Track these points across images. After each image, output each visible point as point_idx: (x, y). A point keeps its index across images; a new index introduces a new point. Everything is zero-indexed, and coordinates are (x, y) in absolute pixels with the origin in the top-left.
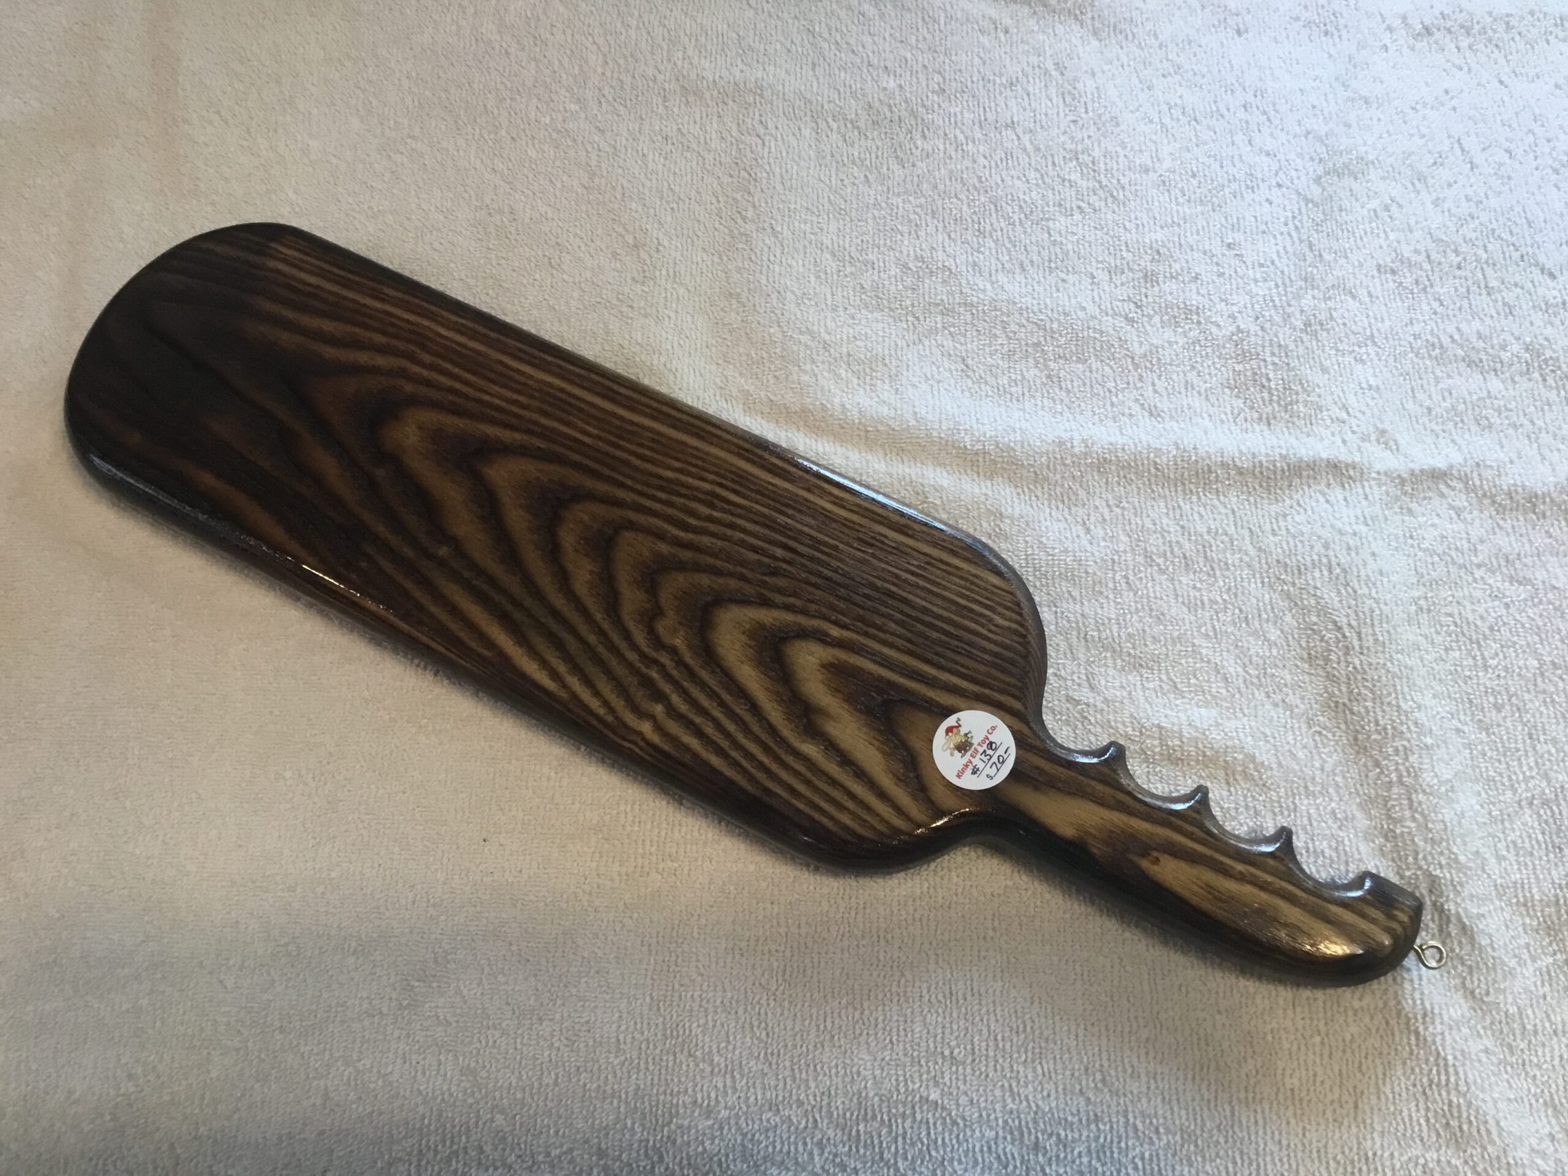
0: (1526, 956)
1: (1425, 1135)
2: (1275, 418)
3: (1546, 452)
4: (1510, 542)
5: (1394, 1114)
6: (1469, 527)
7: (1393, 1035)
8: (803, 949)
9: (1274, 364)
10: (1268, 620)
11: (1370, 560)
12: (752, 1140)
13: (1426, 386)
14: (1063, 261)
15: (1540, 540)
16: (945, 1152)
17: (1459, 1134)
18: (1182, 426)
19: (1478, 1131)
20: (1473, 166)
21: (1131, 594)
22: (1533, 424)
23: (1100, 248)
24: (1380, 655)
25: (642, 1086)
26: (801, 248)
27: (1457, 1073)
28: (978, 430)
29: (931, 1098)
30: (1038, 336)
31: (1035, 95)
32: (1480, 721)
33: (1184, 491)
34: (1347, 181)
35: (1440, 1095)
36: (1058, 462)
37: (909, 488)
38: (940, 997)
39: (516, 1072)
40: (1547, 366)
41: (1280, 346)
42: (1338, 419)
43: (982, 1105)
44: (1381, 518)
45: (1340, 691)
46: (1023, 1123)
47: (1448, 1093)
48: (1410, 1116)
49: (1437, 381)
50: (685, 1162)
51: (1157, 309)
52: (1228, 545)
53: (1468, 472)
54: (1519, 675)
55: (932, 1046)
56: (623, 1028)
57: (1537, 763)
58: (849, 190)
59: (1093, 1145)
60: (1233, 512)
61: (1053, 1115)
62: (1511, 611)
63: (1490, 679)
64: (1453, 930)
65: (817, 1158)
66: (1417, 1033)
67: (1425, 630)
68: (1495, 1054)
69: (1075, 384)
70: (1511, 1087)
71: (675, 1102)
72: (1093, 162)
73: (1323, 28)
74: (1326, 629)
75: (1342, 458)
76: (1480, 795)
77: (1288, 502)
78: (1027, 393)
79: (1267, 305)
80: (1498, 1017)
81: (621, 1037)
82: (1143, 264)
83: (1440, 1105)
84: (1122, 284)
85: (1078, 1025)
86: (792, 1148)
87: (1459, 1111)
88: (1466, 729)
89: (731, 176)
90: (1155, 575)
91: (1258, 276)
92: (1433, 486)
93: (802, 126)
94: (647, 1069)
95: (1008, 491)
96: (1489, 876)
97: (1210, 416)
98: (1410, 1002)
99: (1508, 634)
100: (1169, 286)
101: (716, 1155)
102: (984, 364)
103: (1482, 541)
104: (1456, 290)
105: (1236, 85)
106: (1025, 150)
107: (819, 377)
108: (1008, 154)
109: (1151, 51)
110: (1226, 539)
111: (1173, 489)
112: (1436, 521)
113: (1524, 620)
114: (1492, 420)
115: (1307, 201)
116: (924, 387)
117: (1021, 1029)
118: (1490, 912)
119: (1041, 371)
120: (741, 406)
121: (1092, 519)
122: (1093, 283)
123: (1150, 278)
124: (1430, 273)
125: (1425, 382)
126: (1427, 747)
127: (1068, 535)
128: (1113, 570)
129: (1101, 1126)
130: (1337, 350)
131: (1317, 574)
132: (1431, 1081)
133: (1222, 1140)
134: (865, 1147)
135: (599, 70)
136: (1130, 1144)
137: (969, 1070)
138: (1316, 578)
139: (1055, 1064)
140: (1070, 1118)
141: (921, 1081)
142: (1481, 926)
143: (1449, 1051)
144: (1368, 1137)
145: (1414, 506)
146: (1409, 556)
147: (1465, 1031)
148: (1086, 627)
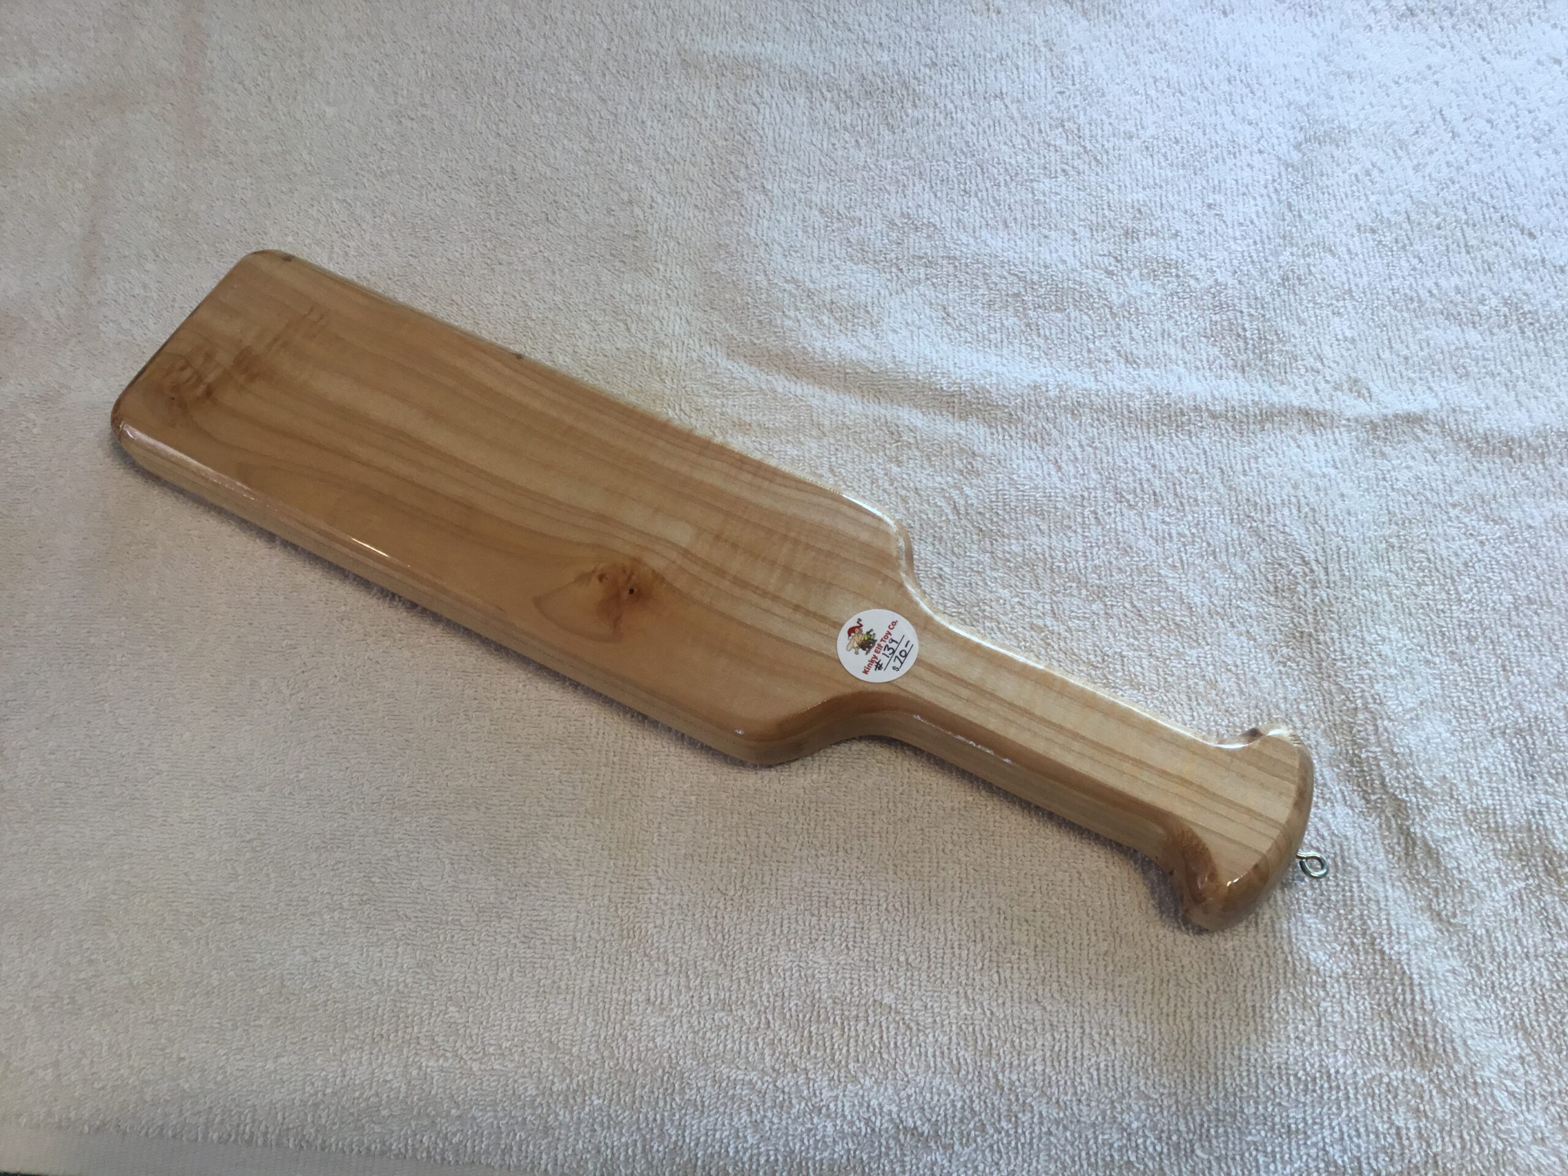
0: (1496, 880)
2: (1249, 365)
7: (1358, 954)
9: (1251, 315)
10: (1235, 555)
13: (1403, 337)
14: (1045, 219)
17: (1424, 1053)
19: (1445, 1051)
20: (1455, 135)
21: (1100, 528)
26: (791, 206)
27: (1422, 992)
29: (885, 1001)
31: (1023, 69)
32: (1452, 652)
34: (1328, 148)
35: (1405, 1014)
38: (897, 905)
40: (1526, 319)
41: (1256, 298)
42: (1312, 369)
43: (937, 1010)
45: (1306, 621)
46: (977, 1028)
48: (1374, 1035)
49: (1415, 331)
50: (635, 1057)
51: (1136, 263)
52: (1198, 482)
53: (1444, 417)
55: (887, 951)
57: (1510, 694)
58: (840, 153)
60: (1205, 452)
62: (1485, 548)
63: (1464, 612)
64: (1419, 853)
65: (767, 1058)
66: (1382, 952)
68: (1461, 975)
69: (1053, 332)
70: (1479, 1008)
71: (628, 999)
72: (1079, 130)
74: (1294, 563)
75: (1314, 406)
76: (1450, 722)
77: (1260, 445)
80: (1465, 939)
83: (1405, 1024)
84: (1103, 241)
87: (1425, 1031)
88: (1437, 660)
89: (726, 140)
91: (1238, 234)
93: (797, 95)
97: (1185, 363)
98: (1376, 922)
99: (1483, 570)
103: (1457, 482)
104: (1436, 248)
105: (1221, 60)
106: (1012, 118)
107: (802, 323)
108: (996, 122)
110: (1196, 476)
111: (1145, 431)
112: (1411, 463)
113: (1500, 557)
116: (904, 332)
118: (1457, 836)
121: (1065, 458)
123: (1130, 234)
124: (1409, 233)
127: (1039, 473)
129: (1057, 1037)
130: (1315, 303)
131: (1286, 512)
132: (1396, 1000)
135: (605, 46)
136: (1085, 1053)
137: (924, 976)
141: (876, 985)
142: (1446, 850)
143: (1415, 970)
146: (1381, 497)
147: (1431, 950)
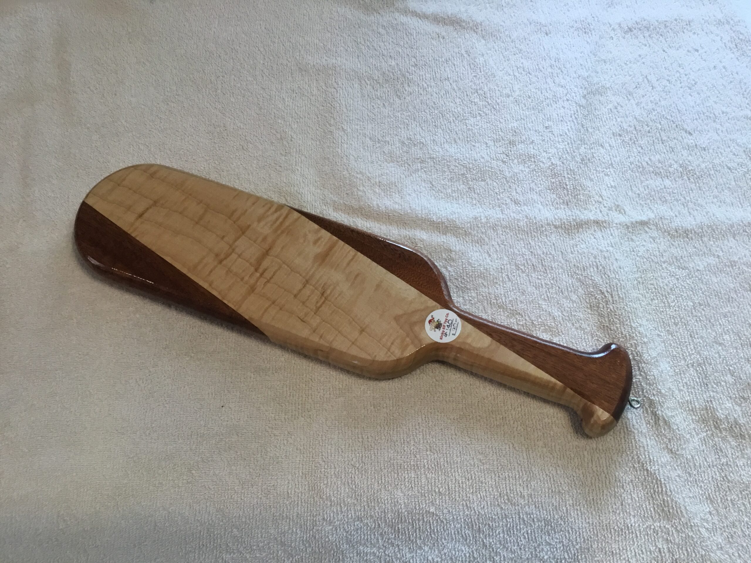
1: (653, 515)
3: (691, 211)
4: (677, 251)
5: (639, 507)
6: (659, 245)
8: (370, 448)
11: (615, 262)
12: (350, 534)
15: (691, 250)
16: (438, 535)
18: (530, 208)
22: (684, 198)
23: (489, 131)
24: (622, 304)
25: (300, 513)
28: (439, 213)
30: (464, 171)
33: (531, 236)
36: (475, 226)
37: (409, 241)
39: (242, 510)
44: (619, 243)
47: (663, 496)
54: (685, 309)
56: (290, 487)
59: (505, 528)
61: (486, 516)
67: (641, 292)
73: (584, 30)
78: (460, 196)
79: (564, 153)
81: (289, 491)
82: (509, 137)
85: (495, 475)
86: (369, 537)
90: (520, 274)
92: (641, 228)
94: (302, 505)
95: (453, 239)
96: (675, 398)
100: (521, 146)
101: (335, 542)
102: (440, 184)
109: (508, 44)
114: (667, 198)
115: (580, 106)
117: (470, 477)
119: (466, 186)
120: (332, 207)
122: (487, 146)
125: (636, 183)
126: (645, 343)
128: (502, 272)
133: (562, 523)
134: (402, 534)
138: (592, 271)
139: (486, 493)
140: (494, 517)
144: (628, 518)
145: (634, 237)
148: (490, 298)
